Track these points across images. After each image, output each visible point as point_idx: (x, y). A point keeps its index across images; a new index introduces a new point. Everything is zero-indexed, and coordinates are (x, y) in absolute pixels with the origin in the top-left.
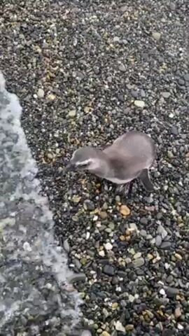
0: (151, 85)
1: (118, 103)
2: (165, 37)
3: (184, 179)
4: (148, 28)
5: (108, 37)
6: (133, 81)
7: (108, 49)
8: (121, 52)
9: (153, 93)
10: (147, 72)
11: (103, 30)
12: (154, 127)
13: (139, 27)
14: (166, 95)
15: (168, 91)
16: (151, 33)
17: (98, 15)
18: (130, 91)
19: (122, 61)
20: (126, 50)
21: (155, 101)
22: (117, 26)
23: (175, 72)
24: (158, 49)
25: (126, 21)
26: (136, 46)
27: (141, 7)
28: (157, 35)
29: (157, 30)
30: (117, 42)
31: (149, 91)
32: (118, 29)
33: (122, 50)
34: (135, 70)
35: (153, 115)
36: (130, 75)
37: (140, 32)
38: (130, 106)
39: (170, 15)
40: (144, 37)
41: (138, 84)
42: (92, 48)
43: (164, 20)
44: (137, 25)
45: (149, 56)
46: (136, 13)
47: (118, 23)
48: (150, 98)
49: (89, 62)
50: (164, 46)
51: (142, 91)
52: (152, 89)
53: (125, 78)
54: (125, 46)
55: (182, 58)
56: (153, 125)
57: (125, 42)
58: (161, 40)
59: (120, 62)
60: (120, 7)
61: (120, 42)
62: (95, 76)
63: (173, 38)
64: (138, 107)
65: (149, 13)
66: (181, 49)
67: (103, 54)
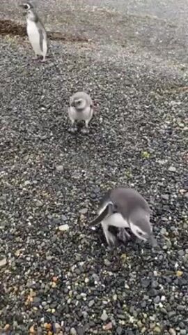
0: (69, 208)
1: (45, 235)
2: (67, 166)
3: (128, 281)
4: (51, 165)
5: (19, 183)
6: (52, 211)
7: (21, 193)
8: (35, 191)
9: (73, 214)
10: (62, 198)
11: (13, 180)
12: (85, 243)
13: (43, 167)
14: (84, 211)
15: (85, 207)
16: (55, 168)
17: (6, 170)
18: (52, 220)
19: (37, 198)
20: (38, 189)
21: (76, 221)
22: (25, 173)
23: (85, 190)
24: (65, 177)
25: (31, 166)
26: (45, 182)
27: (40, 152)
28: (60, 168)
29: (59, 164)
30: (28, 185)
31: (69, 213)
32: (26, 175)
33: (34, 189)
34: (51, 201)
35: (80, 232)
36: (48, 207)
37: (46, 170)
38: (56, 233)
39: (66, 150)
40: (50, 172)
41: (57, 212)
42: (8, 197)
43: (61, 155)
44: (41, 166)
45: (59, 185)
46: (38, 157)
47: (25, 170)
48: (72, 219)
49: (8, 210)
50: (69, 174)
51: (63, 215)
52: (71, 211)
53: (44, 211)
54: (37, 185)
55: (87, 177)
56: (82, 242)
57: (35, 182)
58: (65, 170)
59: (35, 200)
60: (22, 158)
61: (31, 184)
62: (16, 220)
63: (74, 165)
64: (63, 232)
65: (48, 154)
66: (83, 171)
67: (18, 199)
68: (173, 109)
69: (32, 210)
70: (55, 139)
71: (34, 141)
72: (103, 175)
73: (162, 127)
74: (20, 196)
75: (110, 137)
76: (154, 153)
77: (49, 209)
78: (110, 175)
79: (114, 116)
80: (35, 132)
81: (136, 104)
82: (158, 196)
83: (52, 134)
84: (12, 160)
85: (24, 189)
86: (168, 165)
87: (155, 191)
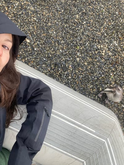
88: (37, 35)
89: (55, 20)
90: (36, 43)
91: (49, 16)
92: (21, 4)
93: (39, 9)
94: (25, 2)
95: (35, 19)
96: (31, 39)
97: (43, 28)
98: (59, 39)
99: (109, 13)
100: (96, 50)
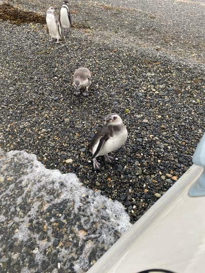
68: (148, 78)
69: (47, 149)
70: (64, 99)
71: (49, 101)
72: (97, 125)
73: (140, 91)
74: (39, 139)
75: (103, 98)
76: (133, 110)
77: (59, 149)
78: (102, 125)
79: (107, 83)
80: (49, 95)
81: (123, 75)
82: (135, 140)
83: (62, 96)
84: (33, 115)
85: (42, 135)
86: (143, 118)
87: (133, 136)
88: (70, 143)
89: (66, 110)
90: (82, 153)
91: (54, 113)
92: (7, 131)
93: (34, 117)
94: (9, 126)
95: (44, 130)
96: (69, 154)
97: (67, 130)
98: (97, 123)
99: (106, 59)
100: (146, 96)
